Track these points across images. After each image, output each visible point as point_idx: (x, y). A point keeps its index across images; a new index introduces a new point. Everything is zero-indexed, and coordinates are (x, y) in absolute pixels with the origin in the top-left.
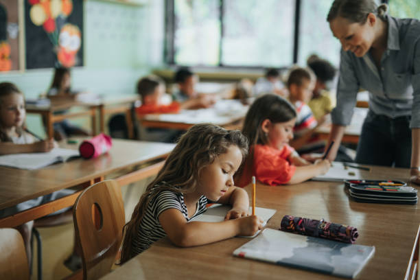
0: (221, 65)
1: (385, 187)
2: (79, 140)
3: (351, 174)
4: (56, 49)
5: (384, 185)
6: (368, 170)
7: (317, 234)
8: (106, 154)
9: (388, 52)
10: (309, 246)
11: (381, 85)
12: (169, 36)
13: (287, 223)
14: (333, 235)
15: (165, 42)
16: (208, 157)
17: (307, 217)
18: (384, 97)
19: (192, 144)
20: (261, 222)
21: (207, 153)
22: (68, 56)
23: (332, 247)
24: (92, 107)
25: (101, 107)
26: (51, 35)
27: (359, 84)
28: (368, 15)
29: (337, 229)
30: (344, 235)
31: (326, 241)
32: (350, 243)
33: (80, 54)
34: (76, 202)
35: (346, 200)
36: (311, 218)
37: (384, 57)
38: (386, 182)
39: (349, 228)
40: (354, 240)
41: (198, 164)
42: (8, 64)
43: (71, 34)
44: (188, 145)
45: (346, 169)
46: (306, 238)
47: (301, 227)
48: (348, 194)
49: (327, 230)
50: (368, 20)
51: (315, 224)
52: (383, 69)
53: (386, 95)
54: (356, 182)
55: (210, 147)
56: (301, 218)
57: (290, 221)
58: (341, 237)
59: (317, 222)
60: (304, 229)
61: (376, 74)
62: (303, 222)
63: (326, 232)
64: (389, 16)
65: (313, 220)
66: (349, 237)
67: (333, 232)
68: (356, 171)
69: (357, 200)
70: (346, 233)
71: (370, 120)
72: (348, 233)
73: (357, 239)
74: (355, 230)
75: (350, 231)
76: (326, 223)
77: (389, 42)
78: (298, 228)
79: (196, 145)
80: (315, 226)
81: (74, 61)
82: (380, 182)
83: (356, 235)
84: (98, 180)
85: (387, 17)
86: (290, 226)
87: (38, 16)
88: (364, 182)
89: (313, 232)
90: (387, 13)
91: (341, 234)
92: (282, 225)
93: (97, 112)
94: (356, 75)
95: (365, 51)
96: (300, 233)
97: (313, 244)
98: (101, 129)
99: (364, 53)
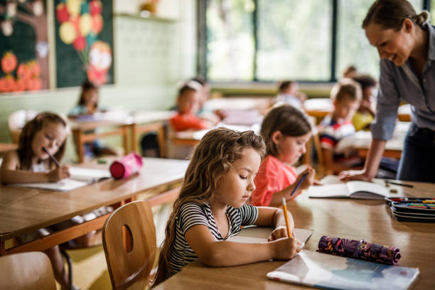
0: (255, 80)
1: (429, 205)
2: (110, 160)
3: (394, 191)
4: (87, 67)
5: (429, 203)
6: (411, 187)
7: (357, 255)
8: (137, 174)
9: (430, 62)
10: (348, 268)
11: (424, 97)
12: (201, 51)
13: (325, 244)
14: (373, 256)
15: (198, 58)
16: (223, 166)
17: (346, 238)
18: (427, 110)
19: (205, 155)
20: (298, 244)
21: (220, 163)
22: (98, 74)
23: (373, 270)
24: (124, 127)
25: (132, 126)
26: (82, 53)
27: (399, 96)
28: (403, 20)
29: (378, 249)
30: (386, 256)
31: (366, 263)
32: (392, 265)
33: (111, 71)
34: (105, 224)
35: (388, 219)
36: (350, 238)
37: (425, 68)
38: (431, 199)
39: (391, 249)
40: (396, 262)
41: (213, 175)
42: (38, 83)
43: (101, 51)
44: (202, 155)
45: (387, 186)
46: (344, 260)
47: (340, 247)
48: (389, 213)
49: (367, 251)
50: (404, 26)
51: (355, 245)
52: (424, 81)
53: (429, 108)
54: (398, 200)
55: (223, 156)
56: (339, 239)
57: (327, 242)
58: (383, 258)
59: (357, 243)
60: (343, 250)
61: (418, 85)
62: (341, 243)
63: (366, 254)
64: (430, 25)
65: (353, 241)
66: (390, 258)
67: (374, 253)
68: (399, 189)
69: (400, 219)
70: (387, 254)
71: (412, 134)
72: (390, 254)
73: (400, 261)
74: (398, 250)
75: (392, 252)
76: (366, 243)
77: (430, 51)
78: (337, 249)
79: (208, 155)
80: (354, 247)
81: (105, 78)
82: (424, 199)
83: (399, 257)
84: (128, 201)
85: (427, 25)
86: (329, 247)
87: (68, 33)
88: (407, 199)
89: (352, 253)
90: (427, 21)
91: (382, 256)
92: (320, 246)
93: (128, 131)
94: (396, 87)
95: (404, 60)
96: (339, 254)
97: (352, 266)
98: (133, 149)
99: (403, 63)
